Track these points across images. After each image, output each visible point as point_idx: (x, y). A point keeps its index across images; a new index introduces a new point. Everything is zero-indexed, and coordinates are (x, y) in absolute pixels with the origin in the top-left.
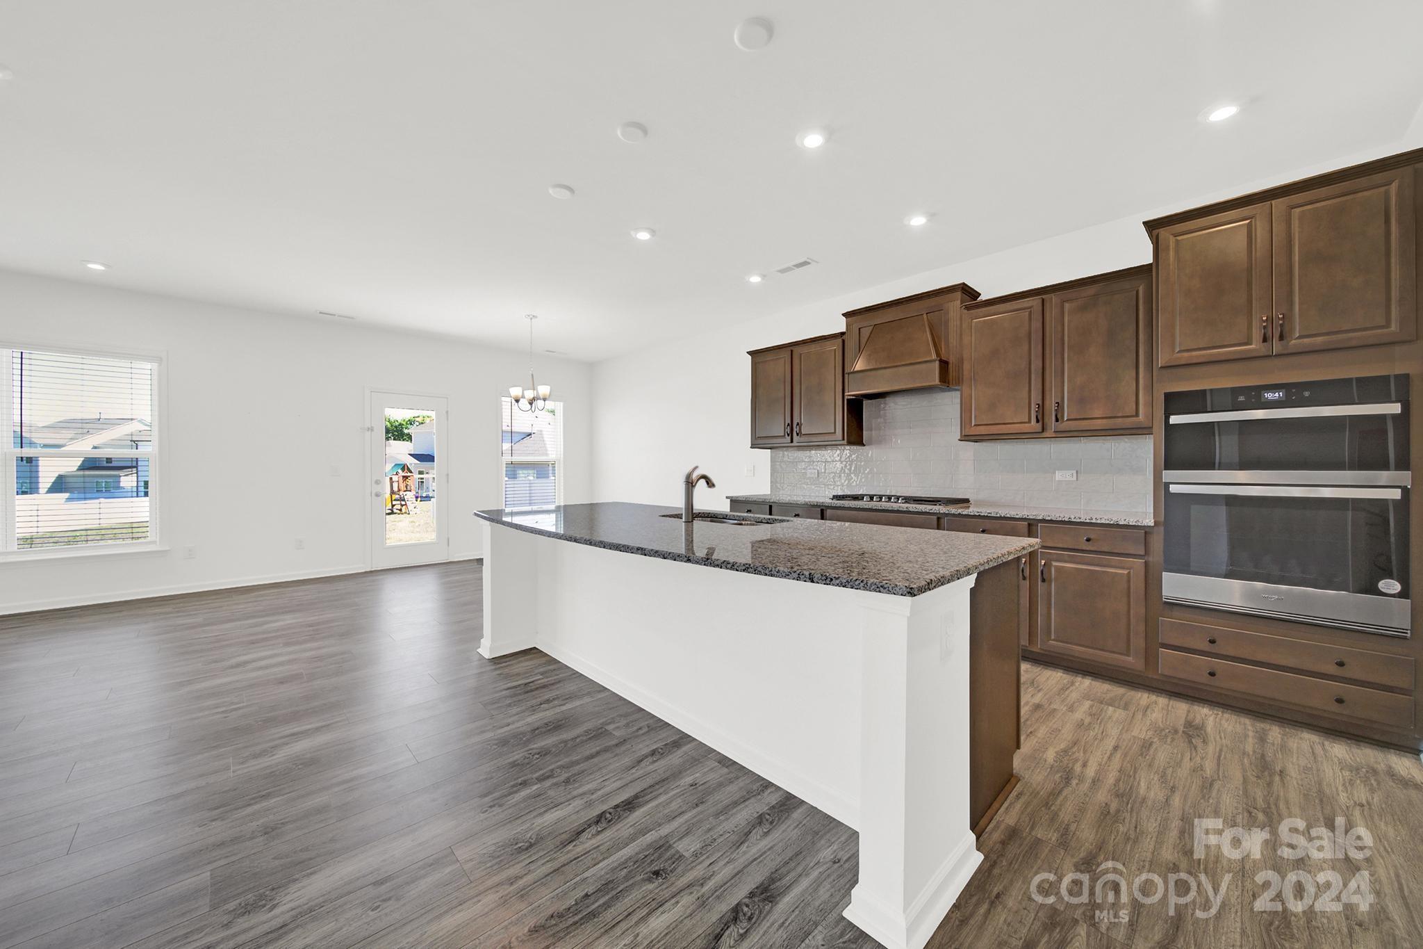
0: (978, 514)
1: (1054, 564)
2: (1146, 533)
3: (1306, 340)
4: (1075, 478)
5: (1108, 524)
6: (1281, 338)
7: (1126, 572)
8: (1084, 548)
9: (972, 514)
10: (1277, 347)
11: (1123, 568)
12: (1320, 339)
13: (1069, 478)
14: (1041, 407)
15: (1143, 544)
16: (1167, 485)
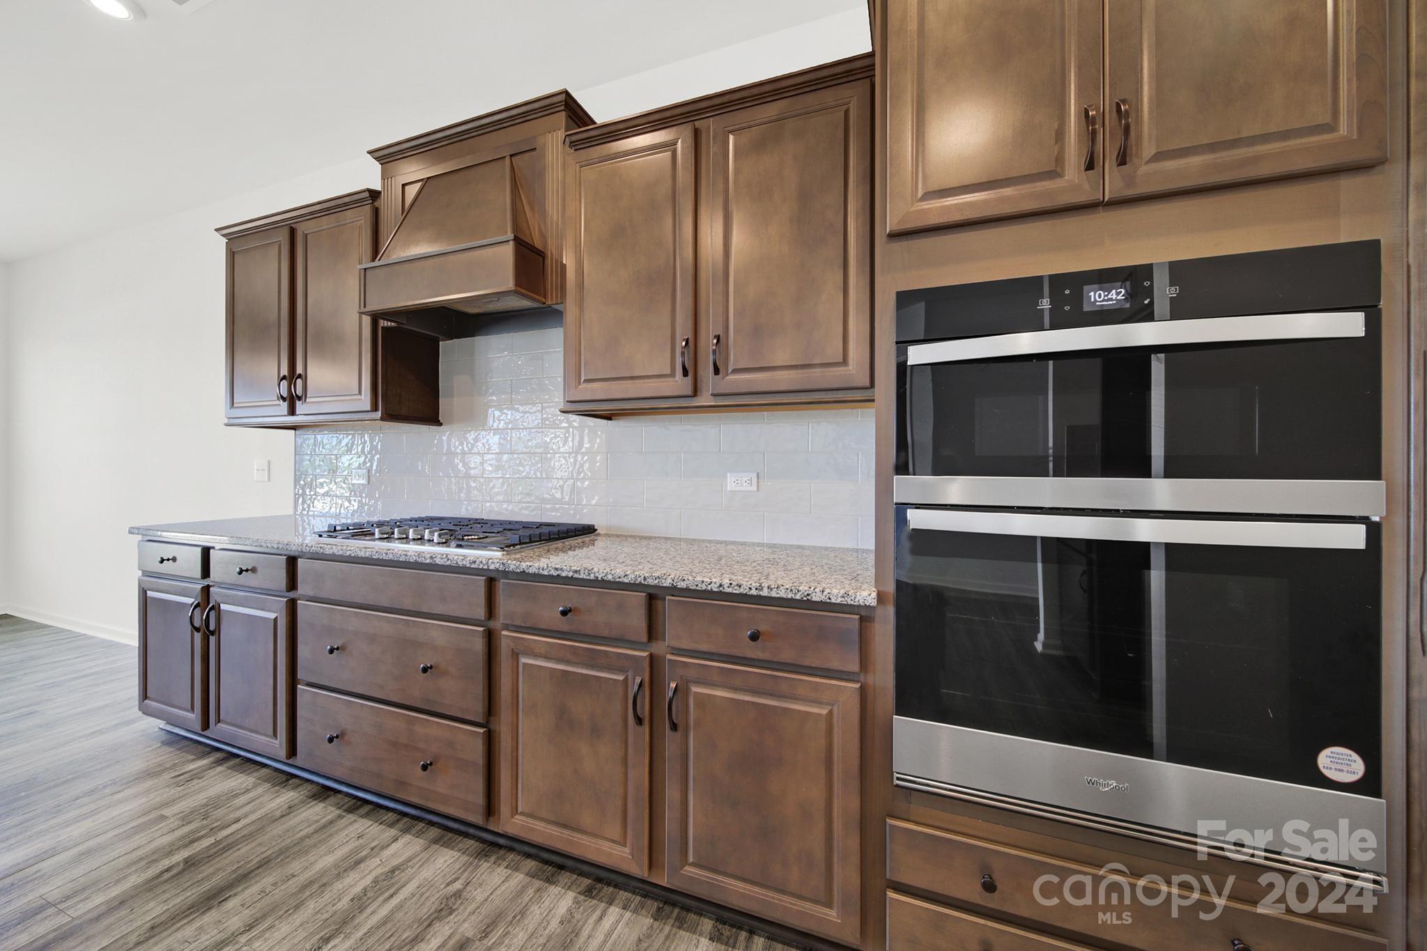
0: (555, 573)
1: (695, 689)
2: (862, 619)
3: (1170, 165)
4: (754, 488)
5: (792, 599)
6: (1122, 160)
7: (824, 711)
8: (749, 654)
9: (546, 573)
10: (1113, 182)
11: (818, 702)
12: (1195, 161)
13: (746, 487)
14: (693, 344)
15: (857, 647)
16: (902, 508)
